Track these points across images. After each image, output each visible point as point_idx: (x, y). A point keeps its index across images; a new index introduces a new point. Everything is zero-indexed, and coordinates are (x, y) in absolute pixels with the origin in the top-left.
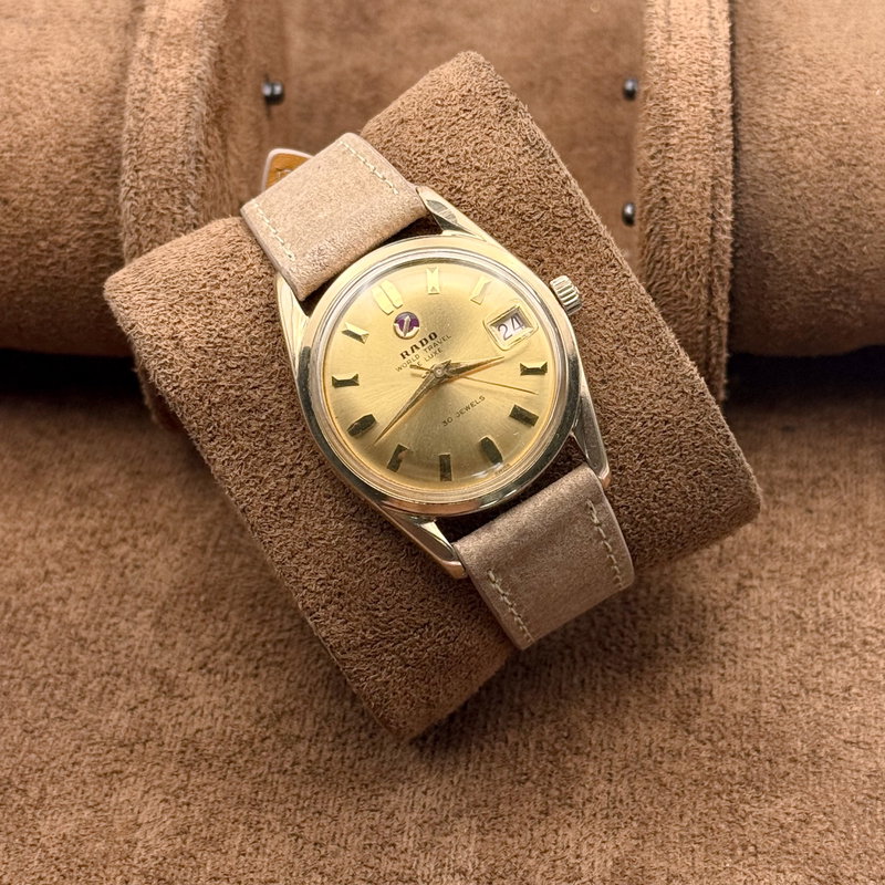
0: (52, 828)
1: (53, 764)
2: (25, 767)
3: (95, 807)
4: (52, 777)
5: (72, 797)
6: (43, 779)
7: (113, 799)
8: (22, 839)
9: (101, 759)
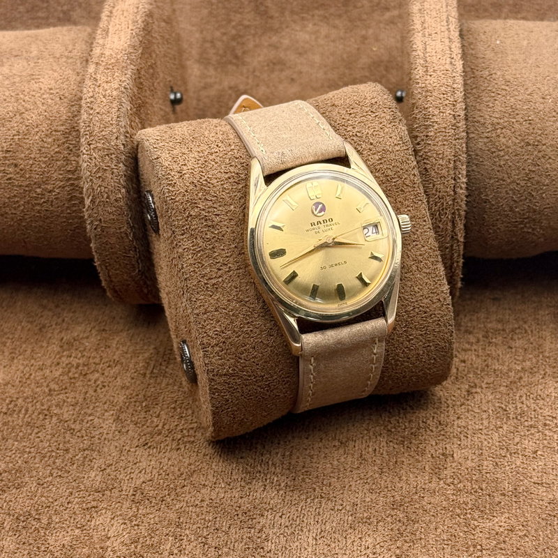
0: (56, 541)
1: (56, 504)
2: (39, 505)
3: (82, 528)
4: (56, 511)
5: (68, 523)
7: (92, 523)
8: (38, 548)
9: (85, 500)
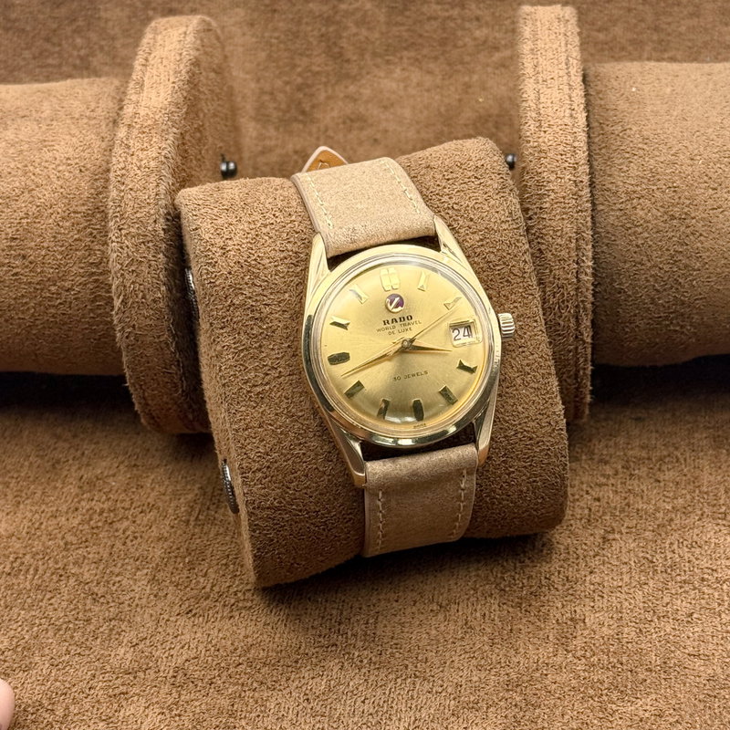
1: (74, 689)
2: (52, 692)
3: (107, 720)
4: (74, 699)
5: (89, 714)
6: (66, 701)
